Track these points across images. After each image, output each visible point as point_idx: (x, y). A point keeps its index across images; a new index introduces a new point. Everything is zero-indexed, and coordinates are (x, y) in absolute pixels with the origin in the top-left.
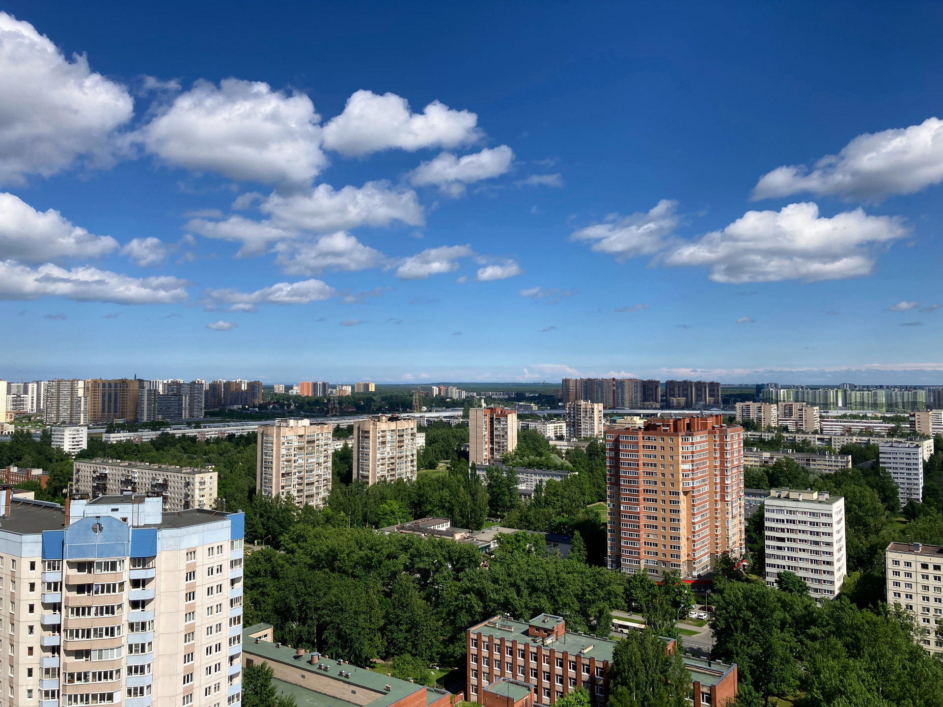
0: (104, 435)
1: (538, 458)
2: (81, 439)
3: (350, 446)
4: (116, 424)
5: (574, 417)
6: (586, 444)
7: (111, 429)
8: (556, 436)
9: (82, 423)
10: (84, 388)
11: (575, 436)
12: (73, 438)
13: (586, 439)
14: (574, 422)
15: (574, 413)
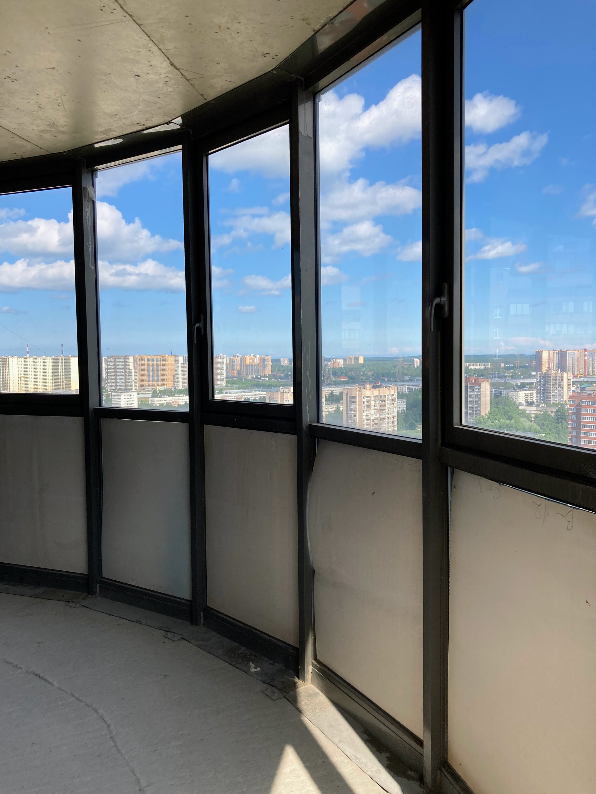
0: (150, 399)
1: (508, 421)
2: (133, 402)
3: (341, 409)
4: (159, 390)
5: (544, 385)
6: (555, 410)
7: (155, 394)
8: (527, 402)
9: (133, 390)
10: (134, 362)
11: (544, 402)
12: (127, 401)
13: (554, 405)
14: (544, 390)
15: (544, 381)
